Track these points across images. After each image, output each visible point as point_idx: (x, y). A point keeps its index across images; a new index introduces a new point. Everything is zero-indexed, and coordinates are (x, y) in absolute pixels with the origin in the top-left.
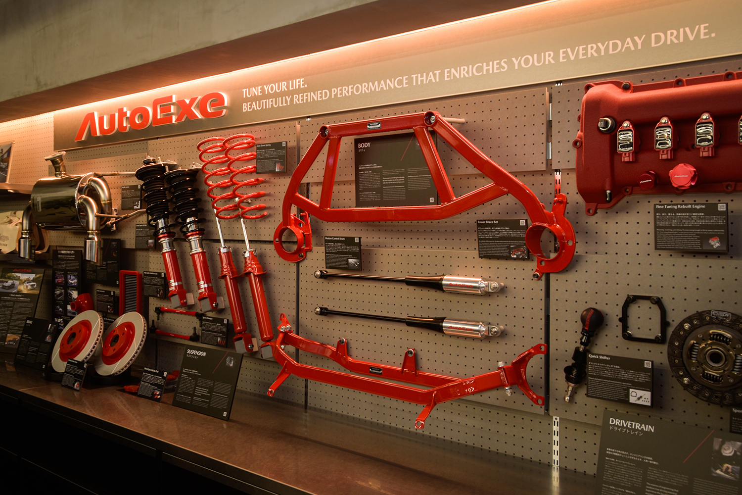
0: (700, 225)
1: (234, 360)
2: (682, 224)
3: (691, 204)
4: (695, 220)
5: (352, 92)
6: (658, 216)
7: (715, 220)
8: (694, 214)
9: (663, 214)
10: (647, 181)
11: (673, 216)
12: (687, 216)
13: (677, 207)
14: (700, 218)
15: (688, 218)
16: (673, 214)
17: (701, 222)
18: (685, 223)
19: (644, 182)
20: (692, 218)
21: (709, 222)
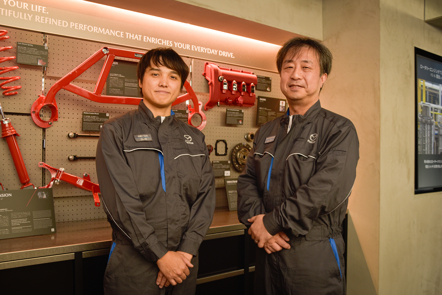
1: (46, 193)
2: (234, 116)
5: (86, 29)
6: (228, 112)
10: (231, 100)
17: (238, 115)
20: (236, 114)
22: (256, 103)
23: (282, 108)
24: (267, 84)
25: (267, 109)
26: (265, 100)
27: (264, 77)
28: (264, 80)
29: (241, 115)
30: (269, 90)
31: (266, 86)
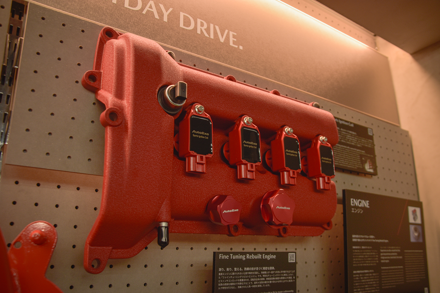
0: (270, 284)
2: (251, 285)
3: (261, 253)
4: (265, 278)
6: (221, 272)
7: (285, 276)
8: (264, 268)
9: (228, 269)
10: (233, 210)
11: (240, 271)
12: (256, 271)
13: (246, 257)
14: (270, 274)
15: (257, 275)
16: (241, 269)
17: (271, 280)
18: (253, 282)
19: (228, 211)
20: (262, 275)
21: (279, 280)
22: (337, 218)
23: (416, 230)
24: (363, 148)
25: (377, 238)
26: (365, 204)
27: (352, 125)
28: (352, 135)
29: (284, 277)
30: (371, 171)
31: (361, 156)
